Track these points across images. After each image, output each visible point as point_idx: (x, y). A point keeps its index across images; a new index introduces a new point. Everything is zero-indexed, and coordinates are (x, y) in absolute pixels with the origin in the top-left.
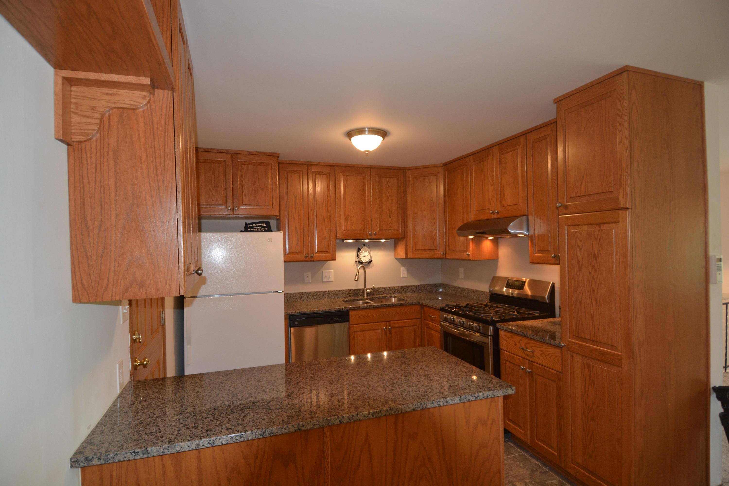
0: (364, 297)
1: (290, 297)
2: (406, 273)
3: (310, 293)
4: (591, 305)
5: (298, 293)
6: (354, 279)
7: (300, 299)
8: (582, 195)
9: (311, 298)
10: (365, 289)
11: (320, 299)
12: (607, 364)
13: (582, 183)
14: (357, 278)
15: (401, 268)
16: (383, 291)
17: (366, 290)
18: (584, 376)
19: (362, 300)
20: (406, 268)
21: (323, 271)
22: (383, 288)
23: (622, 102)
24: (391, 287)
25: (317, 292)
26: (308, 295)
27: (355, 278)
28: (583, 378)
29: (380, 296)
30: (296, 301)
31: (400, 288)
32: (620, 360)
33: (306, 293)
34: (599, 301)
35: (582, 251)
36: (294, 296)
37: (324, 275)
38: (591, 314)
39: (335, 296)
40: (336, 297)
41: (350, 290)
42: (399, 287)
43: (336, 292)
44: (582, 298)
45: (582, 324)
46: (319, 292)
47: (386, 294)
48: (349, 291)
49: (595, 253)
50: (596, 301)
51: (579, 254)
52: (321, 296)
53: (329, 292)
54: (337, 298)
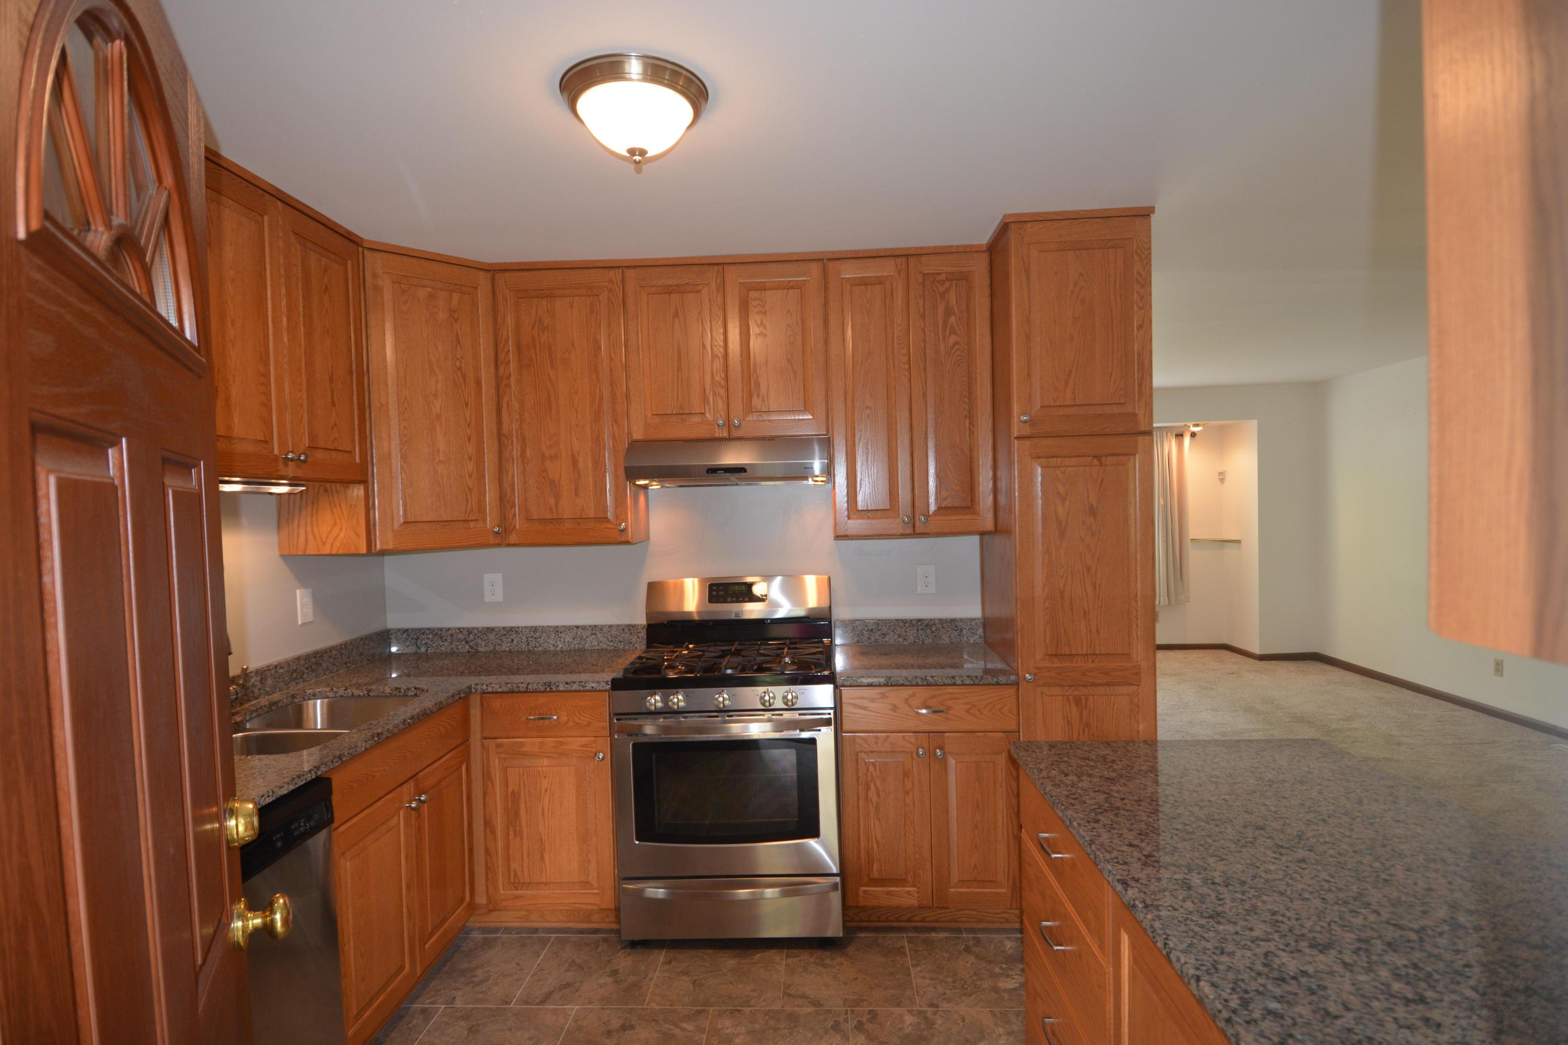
2: (310, 606)
4: (1084, 594)
8: (1067, 404)
12: (1111, 687)
13: (1067, 384)
15: (298, 592)
18: (1068, 721)
20: (310, 590)
23: (1145, 262)
28: (1066, 725)
32: (1138, 674)
34: (1100, 585)
35: (1067, 502)
38: (1084, 610)
44: (1064, 586)
45: (1065, 632)
49: (1092, 505)
50: (1094, 586)
51: (1060, 509)
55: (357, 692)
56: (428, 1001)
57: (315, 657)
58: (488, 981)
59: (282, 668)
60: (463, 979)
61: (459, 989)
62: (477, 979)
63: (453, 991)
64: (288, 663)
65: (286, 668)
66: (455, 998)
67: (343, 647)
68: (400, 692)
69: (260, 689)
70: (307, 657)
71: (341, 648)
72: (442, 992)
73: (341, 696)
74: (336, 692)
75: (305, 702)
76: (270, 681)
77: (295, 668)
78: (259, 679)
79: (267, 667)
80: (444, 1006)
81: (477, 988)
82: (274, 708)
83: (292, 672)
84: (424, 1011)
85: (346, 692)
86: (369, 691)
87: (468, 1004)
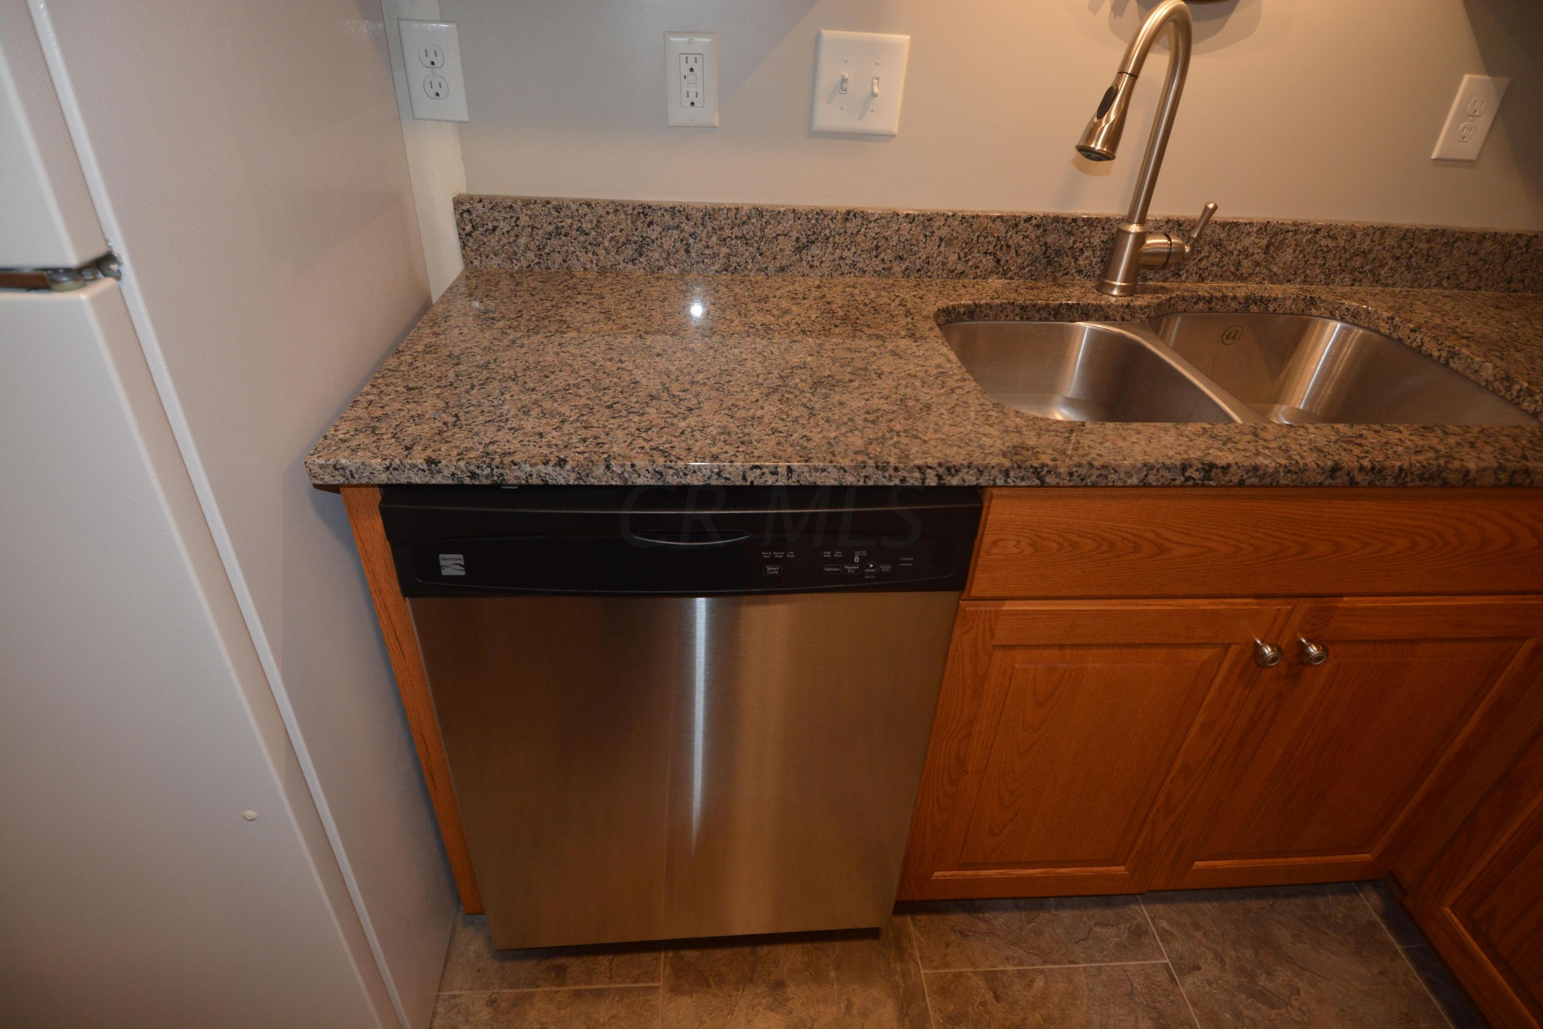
0: (1103, 287)
1: (558, 232)
2: (1482, 125)
3: (710, 213)
5: (618, 207)
6: (1077, 137)
7: (629, 251)
9: (715, 255)
10: (1134, 228)
11: (782, 269)
14: (1105, 127)
15: (1467, 80)
16: (1259, 256)
17: (1140, 238)
19: (1086, 314)
20: (1504, 81)
21: (827, 34)
22: (1264, 228)
24: (1330, 231)
25: (760, 212)
26: (688, 228)
27: (1091, 133)
29: (1228, 287)
30: (603, 271)
31: (1389, 241)
33: (673, 210)
36: (586, 226)
37: (828, 76)
39: (888, 256)
40: (898, 268)
41: (1014, 222)
42: (1384, 231)
43: (906, 226)
46: (777, 215)
47: (1273, 278)
48: (1000, 227)
52: (788, 245)
53: (851, 226)
54: (906, 273)
55: (1431, 347)
56: (1164, 924)
57: (1429, 241)
58: (1272, 1007)
59: (1334, 238)
60: (1249, 953)
61: (1222, 961)
62: (1262, 980)
63: (1210, 955)
64: (1352, 232)
65: (1341, 242)
66: (1198, 968)
67: (1522, 243)
68: (1509, 389)
69: (1257, 264)
70: (1408, 236)
71: (1514, 243)
72: (1198, 935)
73: (1400, 340)
74: (1396, 328)
75: (1321, 320)
76: (1288, 255)
77: (1365, 246)
78: (1264, 242)
79: (1294, 224)
80: (1167, 961)
81: (1243, 997)
82: (1253, 308)
83: (1355, 254)
84: (1138, 933)
85: (1413, 336)
86: (1453, 354)
87: (1194, 1005)
